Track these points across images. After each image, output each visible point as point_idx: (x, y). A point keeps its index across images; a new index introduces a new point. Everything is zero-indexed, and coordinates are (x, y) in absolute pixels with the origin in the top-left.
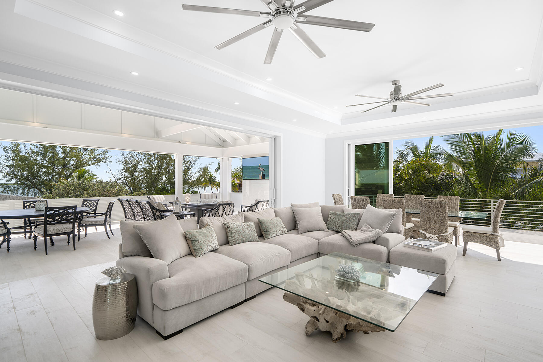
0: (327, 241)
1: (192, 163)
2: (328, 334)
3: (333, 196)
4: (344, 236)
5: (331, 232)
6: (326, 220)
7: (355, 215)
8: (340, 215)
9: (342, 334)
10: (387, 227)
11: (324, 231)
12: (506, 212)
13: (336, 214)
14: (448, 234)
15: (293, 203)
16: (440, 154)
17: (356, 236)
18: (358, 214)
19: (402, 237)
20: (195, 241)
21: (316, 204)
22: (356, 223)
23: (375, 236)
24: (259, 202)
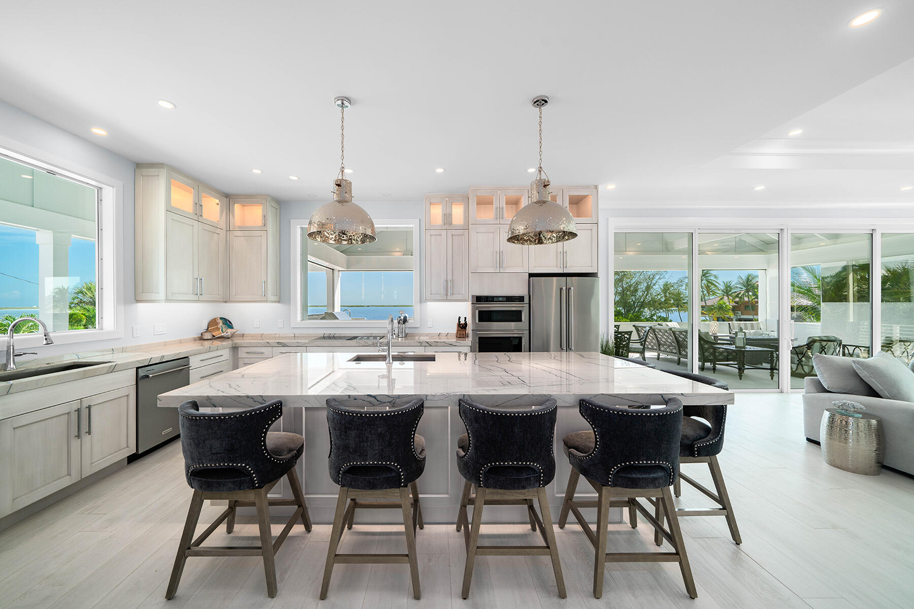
1: (657, 278)
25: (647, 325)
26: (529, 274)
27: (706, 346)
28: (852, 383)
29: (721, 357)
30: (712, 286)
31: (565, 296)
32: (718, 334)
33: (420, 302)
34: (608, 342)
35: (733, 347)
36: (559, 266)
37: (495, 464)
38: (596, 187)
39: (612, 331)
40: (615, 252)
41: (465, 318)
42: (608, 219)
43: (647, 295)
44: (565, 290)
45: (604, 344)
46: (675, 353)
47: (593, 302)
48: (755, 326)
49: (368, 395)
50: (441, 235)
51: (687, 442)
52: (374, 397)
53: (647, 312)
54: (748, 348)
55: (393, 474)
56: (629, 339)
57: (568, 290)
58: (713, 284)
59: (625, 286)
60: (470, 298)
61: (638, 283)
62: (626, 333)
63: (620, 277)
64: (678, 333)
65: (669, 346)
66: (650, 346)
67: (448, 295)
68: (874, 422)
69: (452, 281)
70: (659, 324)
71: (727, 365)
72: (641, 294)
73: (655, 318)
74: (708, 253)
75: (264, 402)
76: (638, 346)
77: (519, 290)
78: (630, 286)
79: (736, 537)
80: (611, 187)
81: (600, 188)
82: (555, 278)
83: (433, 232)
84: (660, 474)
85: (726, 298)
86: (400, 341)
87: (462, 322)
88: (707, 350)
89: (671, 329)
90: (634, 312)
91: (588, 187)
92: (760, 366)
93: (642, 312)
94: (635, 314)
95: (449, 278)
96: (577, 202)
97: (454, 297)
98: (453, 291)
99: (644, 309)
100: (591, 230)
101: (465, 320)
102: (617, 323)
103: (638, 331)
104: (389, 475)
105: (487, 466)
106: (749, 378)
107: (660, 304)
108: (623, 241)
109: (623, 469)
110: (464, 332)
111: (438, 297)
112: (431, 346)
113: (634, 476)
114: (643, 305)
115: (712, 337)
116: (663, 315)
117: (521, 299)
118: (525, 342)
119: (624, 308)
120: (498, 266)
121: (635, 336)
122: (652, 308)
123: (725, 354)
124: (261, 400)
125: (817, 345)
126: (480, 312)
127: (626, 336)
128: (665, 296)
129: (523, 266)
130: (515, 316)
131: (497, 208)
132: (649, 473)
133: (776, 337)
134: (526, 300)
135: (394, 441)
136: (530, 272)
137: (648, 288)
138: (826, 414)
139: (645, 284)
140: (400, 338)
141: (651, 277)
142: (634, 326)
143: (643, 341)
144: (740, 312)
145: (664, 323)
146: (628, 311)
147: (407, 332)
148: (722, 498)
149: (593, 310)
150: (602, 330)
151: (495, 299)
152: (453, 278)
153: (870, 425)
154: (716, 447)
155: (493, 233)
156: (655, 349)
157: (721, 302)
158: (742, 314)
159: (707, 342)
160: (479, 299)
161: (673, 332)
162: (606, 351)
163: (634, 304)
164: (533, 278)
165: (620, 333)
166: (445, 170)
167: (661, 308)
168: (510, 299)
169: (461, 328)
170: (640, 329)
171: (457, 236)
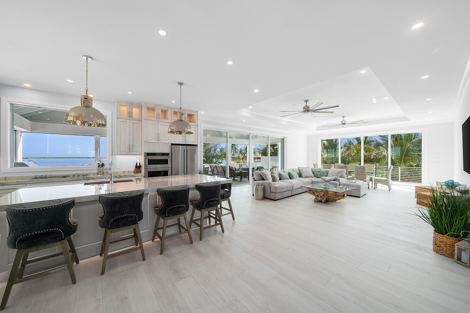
0: (315, 180)
1: (218, 146)
2: (321, 201)
3: (314, 164)
4: (322, 179)
5: (316, 178)
6: (313, 173)
7: (326, 171)
8: (320, 171)
9: (325, 201)
10: (339, 175)
11: (313, 177)
12: (393, 171)
13: (318, 171)
14: (366, 179)
15: (299, 167)
16: (373, 141)
17: (327, 178)
18: (328, 171)
19: (346, 179)
20: (275, 177)
21: (308, 167)
22: (327, 174)
23: (335, 178)
24: (274, 167)
25: (214, 165)
26: (171, 144)
27: (232, 172)
28: (260, 178)
29: (236, 175)
30: (236, 150)
31: (186, 154)
32: (236, 168)
33: (112, 155)
34: (201, 171)
35: (239, 171)
36: (183, 141)
37: (172, 207)
38: (197, 112)
39: (202, 167)
40: (204, 135)
41: (140, 163)
42: (201, 124)
43: (214, 153)
44: (186, 151)
45: (200, 172)
46: (223, 175)
47: (196, 155)
48: (246, 164)
49: (119, 192)
50: (126, 122)
51: (222, 195)
52: (122, 193)
53: (214, 160)
54: (243, 171)
55: (134, 218)
56: (208, 170)
57: (187, 151)
58: (236, 149)
59: (206, 149)
60: (143, 154)
61: (211, 148)
62: (207, 168)
63: (205, 145)
64: (224, 167)
65: (221, 173)
66: (215, 173)
67: (130, 151)
68: (263, 186)
69: (133, 145)
70: (218, 165)
71: (238, 178)
72: (212, 152)
73: (217, 162)
74: (233, 138)
75: (61, 202)
76: (211, 173)
77: (167, 150)
78: (208, 149)
79: (234, 219)
80: (202, 113)
81: (199, 112)
82: (181, 146)
83: (121, 120)
84: (216, 202)
85: (240, 154)
86: (99, 176)
87: (138, 165)
88: (232, 173)
89: (222, 166)
90: (210, 160)
91: (194, 111)
92: (246, 177)
93: (213, 160)
94: (210, 161)
95: (131, 143)
96: (190, 116)
97: (134, 153)
98: (133, 150)
99: (213, 159)
100: (195, 128)
101: (140, 164)
102: (204, 165)
103: (211, 167)
104: (132, 219)
105: (169, 209)
106: (243, 181)
107: (219, 157)
108: (206, 132)
109: (207, 202)
110: (139, 170)
111: (124, 153)
112: (122, 177)
113: (210, 204)
114: (213, 157)
115: (234, 169)
116: (220, 161)
117: (168, 154)
118: (169, 173)
119: (206, 159)
120: (157, 139)
121: (210, 170)
122: (216, 159)
123: (237, 174)
124: (59, 201)
125: (259, 169)
126: (148, 160)
127: (207, 169)
128: (221, 153)
129: (168, 140)
130: (166, 162)
131: (157, 114)
132: (213, 202)
133: (248, 168)
134: (170, 155)
135: (135, 206)
136: (172, 143)
137: (215, 150)
138: (255, 186)
139: (214, 148)
140: (99, 175)
141: (216, 145)
142: (210, 165)
143: (213, 171)
144: (244, 160)
145: (220, 164)
146: (207, 160)
147: (103, 172)
148: (231, 210)
149: (196, 159)
150: (199, 166)
151: (156, 154)
152: (133, 144)
153: (262, 187)
154: (229, 195)
155: (155, 124)
156: (217, 174)
157: (239, 156)
158: (245, 161)
159: (232, 170)
160: (148, 154)
161: (222, 167)
162: (200, 173)
163: (210, 156)
164: (173, 146)
165: (205, 168)
166: (133, 93)
167: (219, 159)
168: (163, 154)
169: (138, 168)
170: (212, 166)
171: (135, 124)
